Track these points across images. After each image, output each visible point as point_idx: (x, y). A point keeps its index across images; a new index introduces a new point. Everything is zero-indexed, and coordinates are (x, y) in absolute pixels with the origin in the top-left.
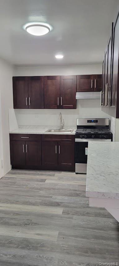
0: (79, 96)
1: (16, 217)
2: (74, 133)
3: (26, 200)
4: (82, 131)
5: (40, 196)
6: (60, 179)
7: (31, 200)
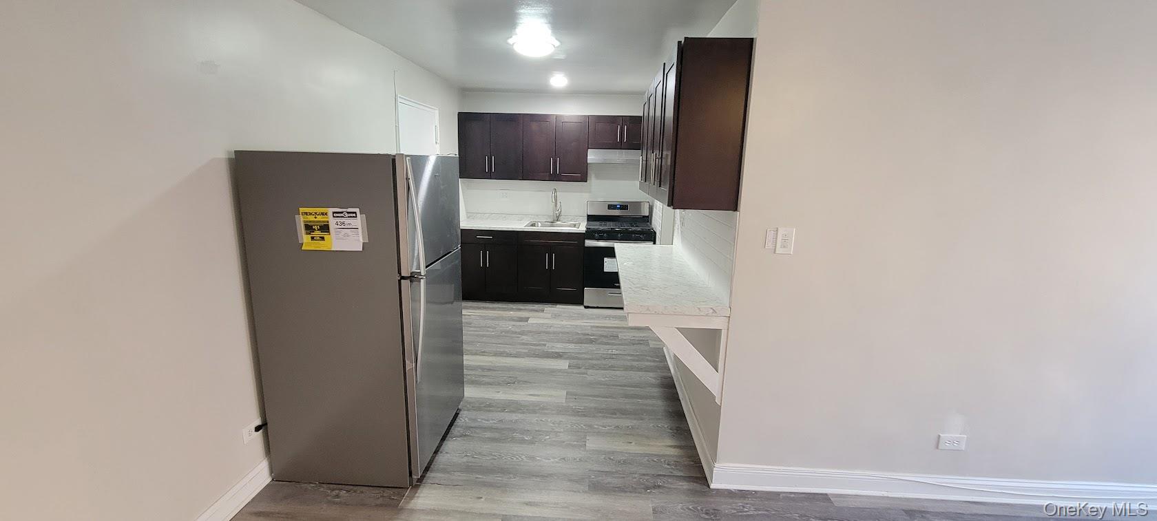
0: (593, 156)
1: (489, 373)
2: (582, 228)
3: (498, 350)
4: (596, 226)
5: (523, 344)
6: (556, 316)
7: (508, 349)
